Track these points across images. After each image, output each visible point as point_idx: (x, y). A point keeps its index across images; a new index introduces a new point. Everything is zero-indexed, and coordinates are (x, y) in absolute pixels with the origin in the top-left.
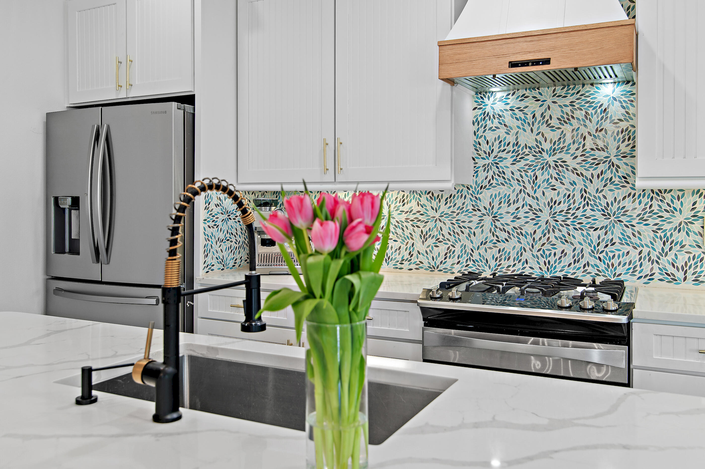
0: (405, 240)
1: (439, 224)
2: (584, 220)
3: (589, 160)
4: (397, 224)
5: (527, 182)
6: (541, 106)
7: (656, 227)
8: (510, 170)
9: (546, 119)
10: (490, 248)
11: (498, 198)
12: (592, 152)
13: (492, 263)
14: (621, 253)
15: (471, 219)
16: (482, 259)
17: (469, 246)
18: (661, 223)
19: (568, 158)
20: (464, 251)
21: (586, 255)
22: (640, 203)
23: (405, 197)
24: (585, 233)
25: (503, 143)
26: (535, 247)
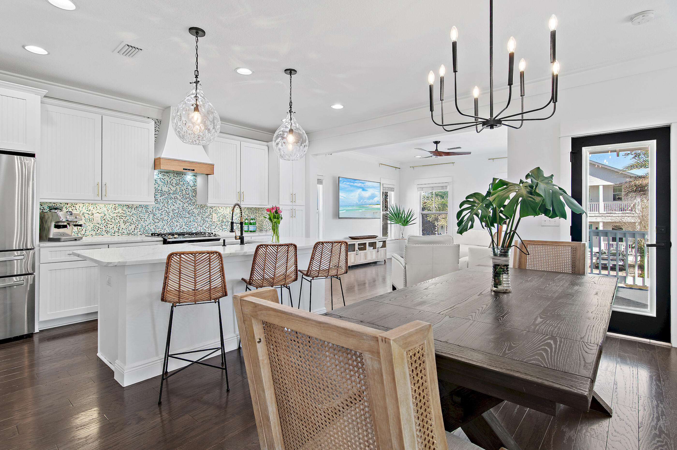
0: (116, 224)
2: (183, 215)
4: (112, 218)
5: (165, 203)
6: (170, 179)
7: (201, 217)
8: (159, 199)
9: (171, 183)
11: (155, 208)
12: (185, 195)
14: (193, 224)
15: (145, 215)
17: (144, 225)
18: (203, 216)
19: (178, 196)
20: (142, 227)
21: (183, 226)
22: (198, 210)
23: (116, 207)
24: (183, 219)
25: (157, 190)
26: (168, 224)
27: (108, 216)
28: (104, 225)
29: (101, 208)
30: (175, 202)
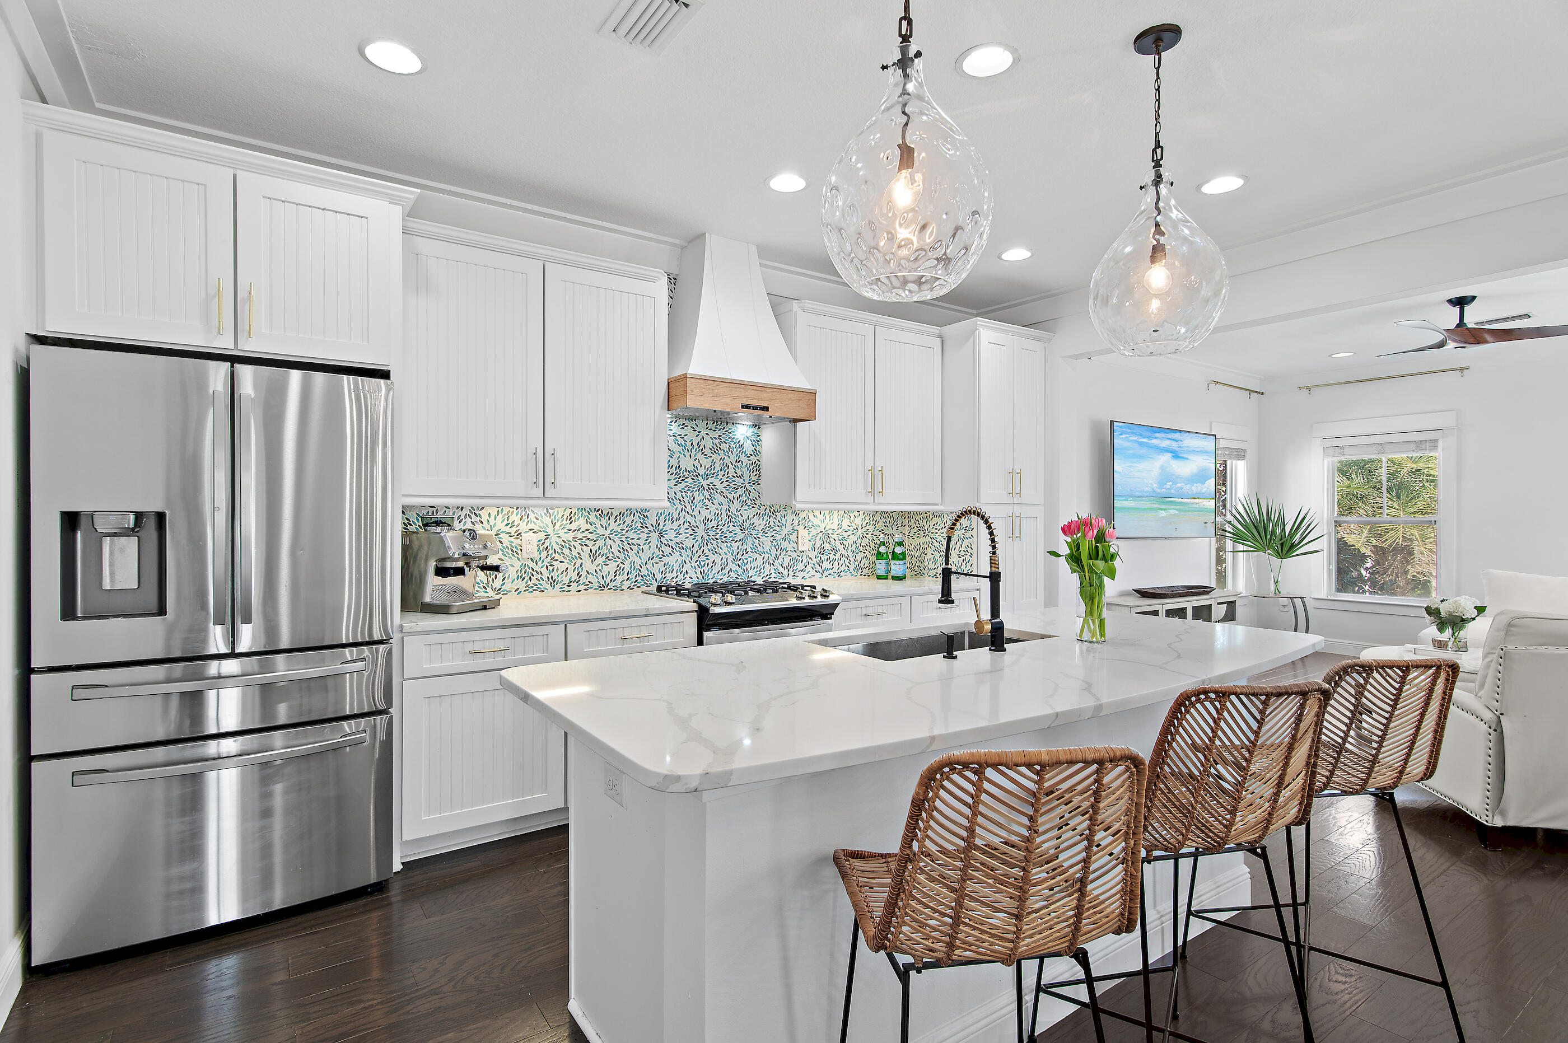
0: (573, 561)
1: (609, 542)
2: (728, 535)
3: (732, 485)
4: (563, 544)
5: (687, 502)
6: (697, 436)
7: (772, 538)
8: (673, 490)
9: (701, 448)
10: (657, 563)
11: (663, 516)
12: (734, 479)
13: (659, 577)
14: (752, 559)
15: (639, 536)
16: (649, 573)
17: (638, 561)
18: (775, 535)
19: (717, 482)
20: (633, 567)
21: (730, 563)
22: (763, 520)
23: (572, 515)
26: (693, 559)
27: (554, 539)
28: (545, 563)
29: (537, 519)
30: (709, 498)
